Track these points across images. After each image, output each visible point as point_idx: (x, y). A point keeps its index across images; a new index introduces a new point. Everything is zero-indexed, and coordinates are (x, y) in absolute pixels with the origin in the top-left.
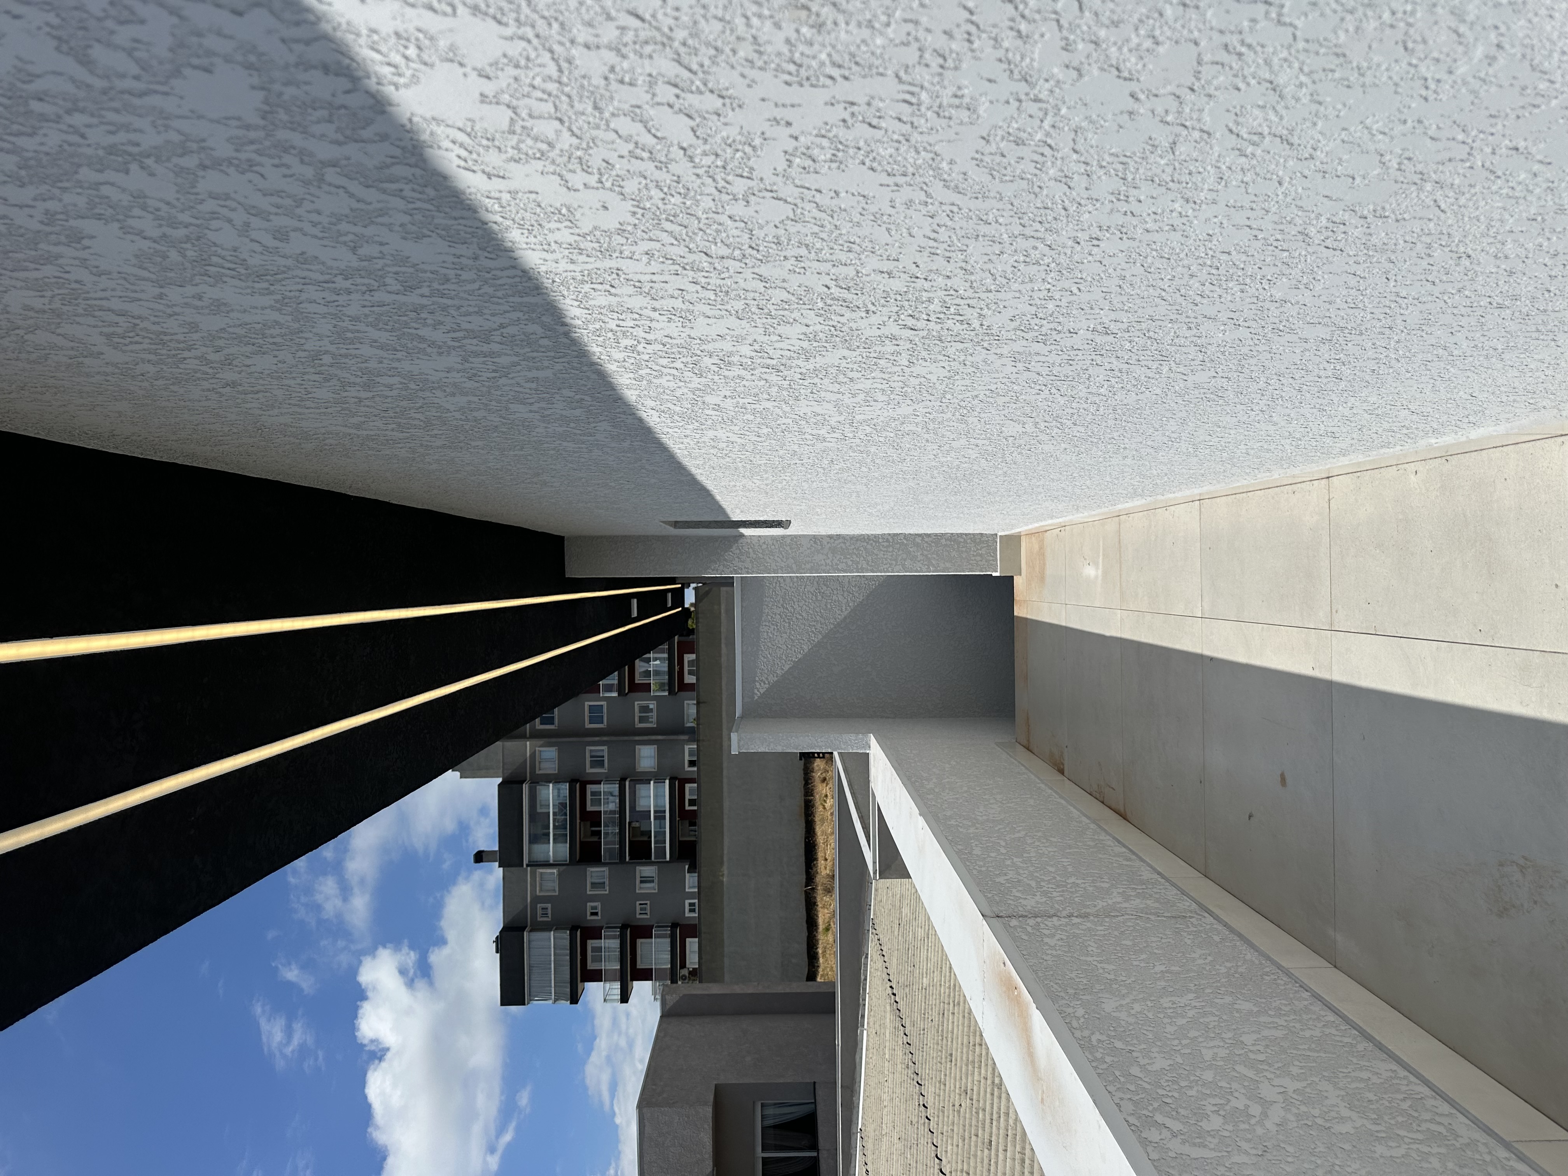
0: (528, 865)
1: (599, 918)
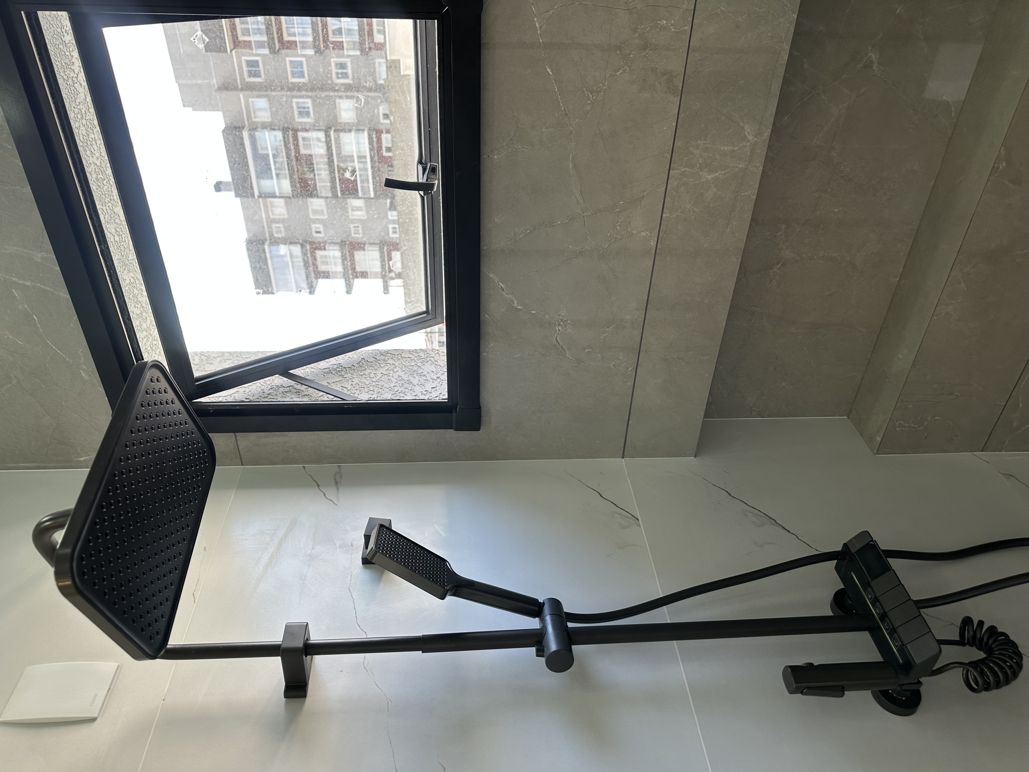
0: (260, 197)
1: (322, 235)
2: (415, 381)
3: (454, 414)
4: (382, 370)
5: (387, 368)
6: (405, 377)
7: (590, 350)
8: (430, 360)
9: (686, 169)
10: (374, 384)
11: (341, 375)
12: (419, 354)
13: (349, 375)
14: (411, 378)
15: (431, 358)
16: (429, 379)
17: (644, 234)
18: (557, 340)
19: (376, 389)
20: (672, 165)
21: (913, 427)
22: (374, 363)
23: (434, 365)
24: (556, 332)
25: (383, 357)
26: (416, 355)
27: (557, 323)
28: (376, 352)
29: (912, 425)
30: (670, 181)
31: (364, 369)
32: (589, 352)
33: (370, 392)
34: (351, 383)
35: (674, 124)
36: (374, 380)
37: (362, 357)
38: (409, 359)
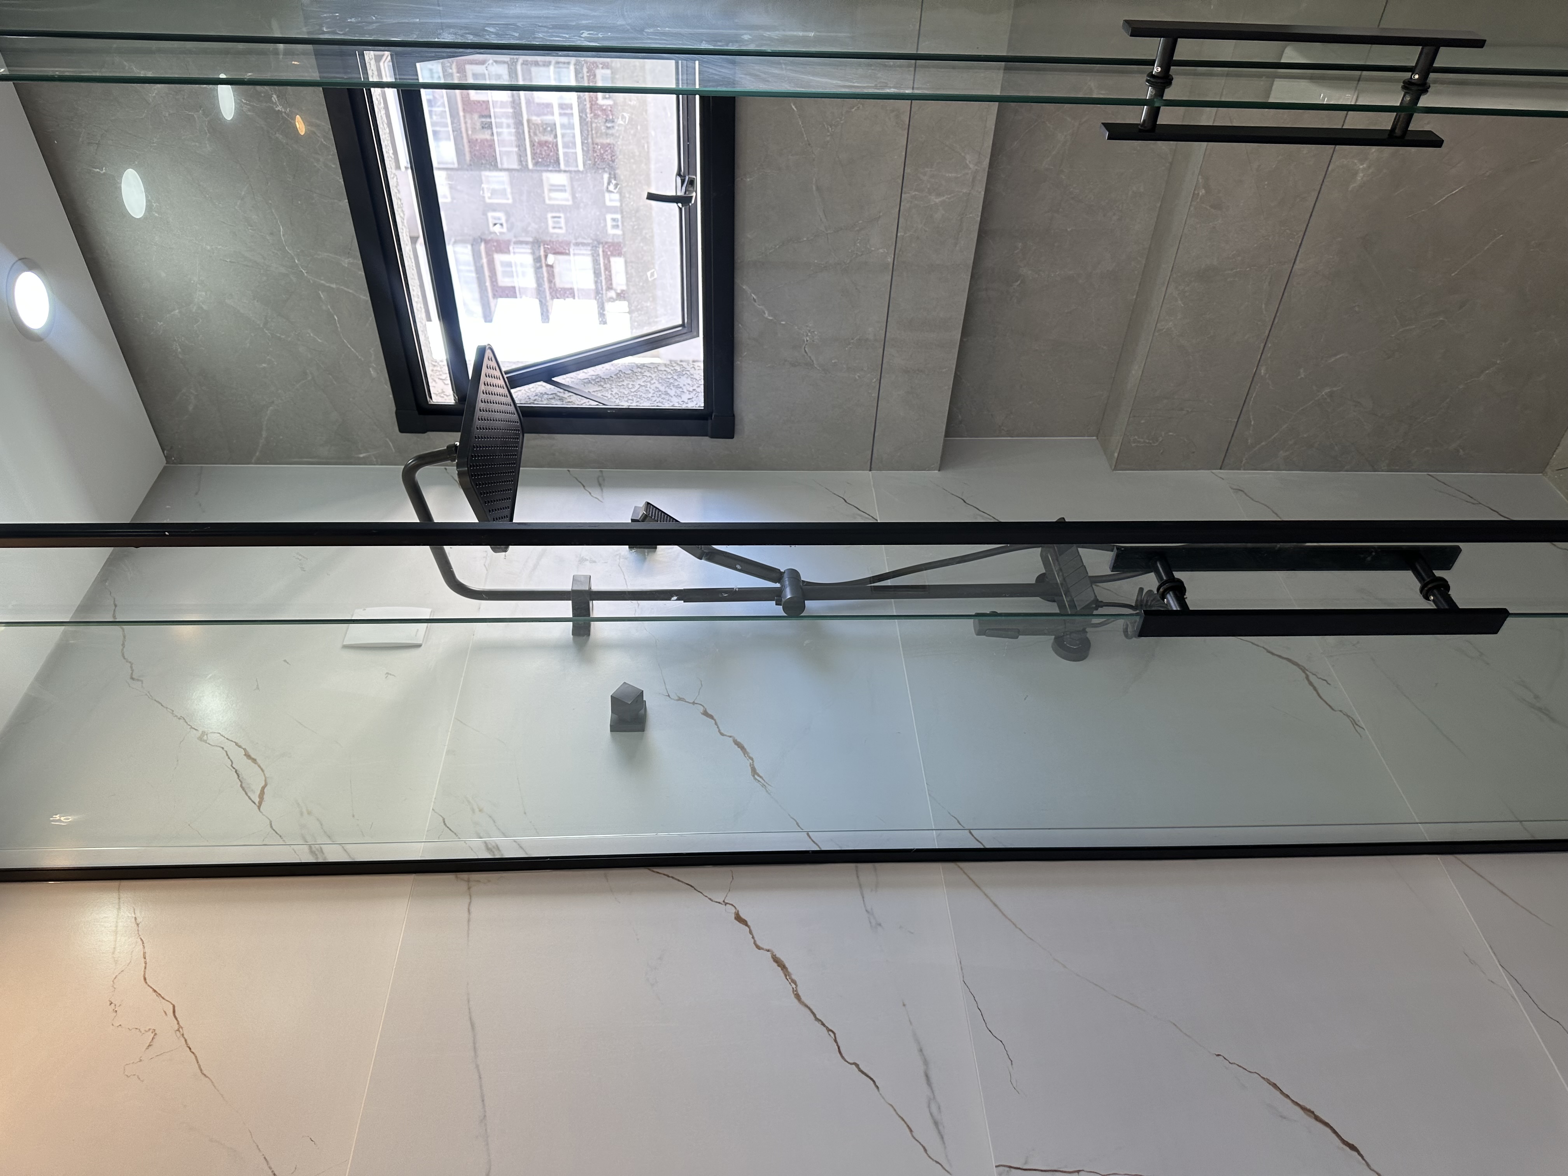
2: (672, 393)
3: (710, 421)
4: (639, 382)
5: (644, 380)
6: (662, 389)
7: (836, 361)
8: (686, 373)
9: (917, 193)
10: (632, 394)
11: (601, 385)
12: (675, 368)
13: (608, 385)
14: (667, 389)
15: (687, 372)
16: (685, 391)
17: (881, 251)
18: (805, 351)
19: (635, 399)
20: (904, 189)
21: (1148, 443)
22: (631, 374)
23: (689, 379)
24: (804, 342)
25: (639, 370)
26: (673, 368)
27: (805, 334)
28: (633, 364)
29: (1147, 441)
30: (902, 204)
31: (621, 380)
32: (835, 363)
33: (630, 401)
34: (610, 392)
35: (904, 154)
36: (633, 390)
37: (619, 369)
38: (665, 373)
